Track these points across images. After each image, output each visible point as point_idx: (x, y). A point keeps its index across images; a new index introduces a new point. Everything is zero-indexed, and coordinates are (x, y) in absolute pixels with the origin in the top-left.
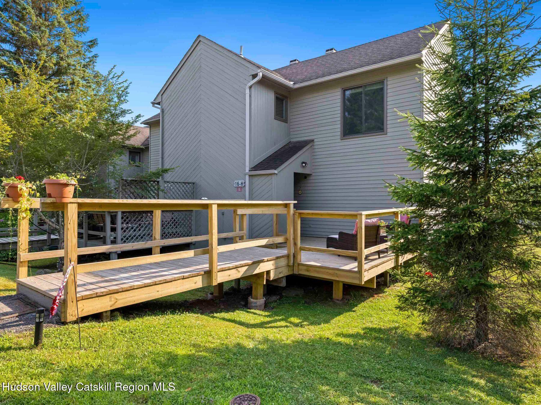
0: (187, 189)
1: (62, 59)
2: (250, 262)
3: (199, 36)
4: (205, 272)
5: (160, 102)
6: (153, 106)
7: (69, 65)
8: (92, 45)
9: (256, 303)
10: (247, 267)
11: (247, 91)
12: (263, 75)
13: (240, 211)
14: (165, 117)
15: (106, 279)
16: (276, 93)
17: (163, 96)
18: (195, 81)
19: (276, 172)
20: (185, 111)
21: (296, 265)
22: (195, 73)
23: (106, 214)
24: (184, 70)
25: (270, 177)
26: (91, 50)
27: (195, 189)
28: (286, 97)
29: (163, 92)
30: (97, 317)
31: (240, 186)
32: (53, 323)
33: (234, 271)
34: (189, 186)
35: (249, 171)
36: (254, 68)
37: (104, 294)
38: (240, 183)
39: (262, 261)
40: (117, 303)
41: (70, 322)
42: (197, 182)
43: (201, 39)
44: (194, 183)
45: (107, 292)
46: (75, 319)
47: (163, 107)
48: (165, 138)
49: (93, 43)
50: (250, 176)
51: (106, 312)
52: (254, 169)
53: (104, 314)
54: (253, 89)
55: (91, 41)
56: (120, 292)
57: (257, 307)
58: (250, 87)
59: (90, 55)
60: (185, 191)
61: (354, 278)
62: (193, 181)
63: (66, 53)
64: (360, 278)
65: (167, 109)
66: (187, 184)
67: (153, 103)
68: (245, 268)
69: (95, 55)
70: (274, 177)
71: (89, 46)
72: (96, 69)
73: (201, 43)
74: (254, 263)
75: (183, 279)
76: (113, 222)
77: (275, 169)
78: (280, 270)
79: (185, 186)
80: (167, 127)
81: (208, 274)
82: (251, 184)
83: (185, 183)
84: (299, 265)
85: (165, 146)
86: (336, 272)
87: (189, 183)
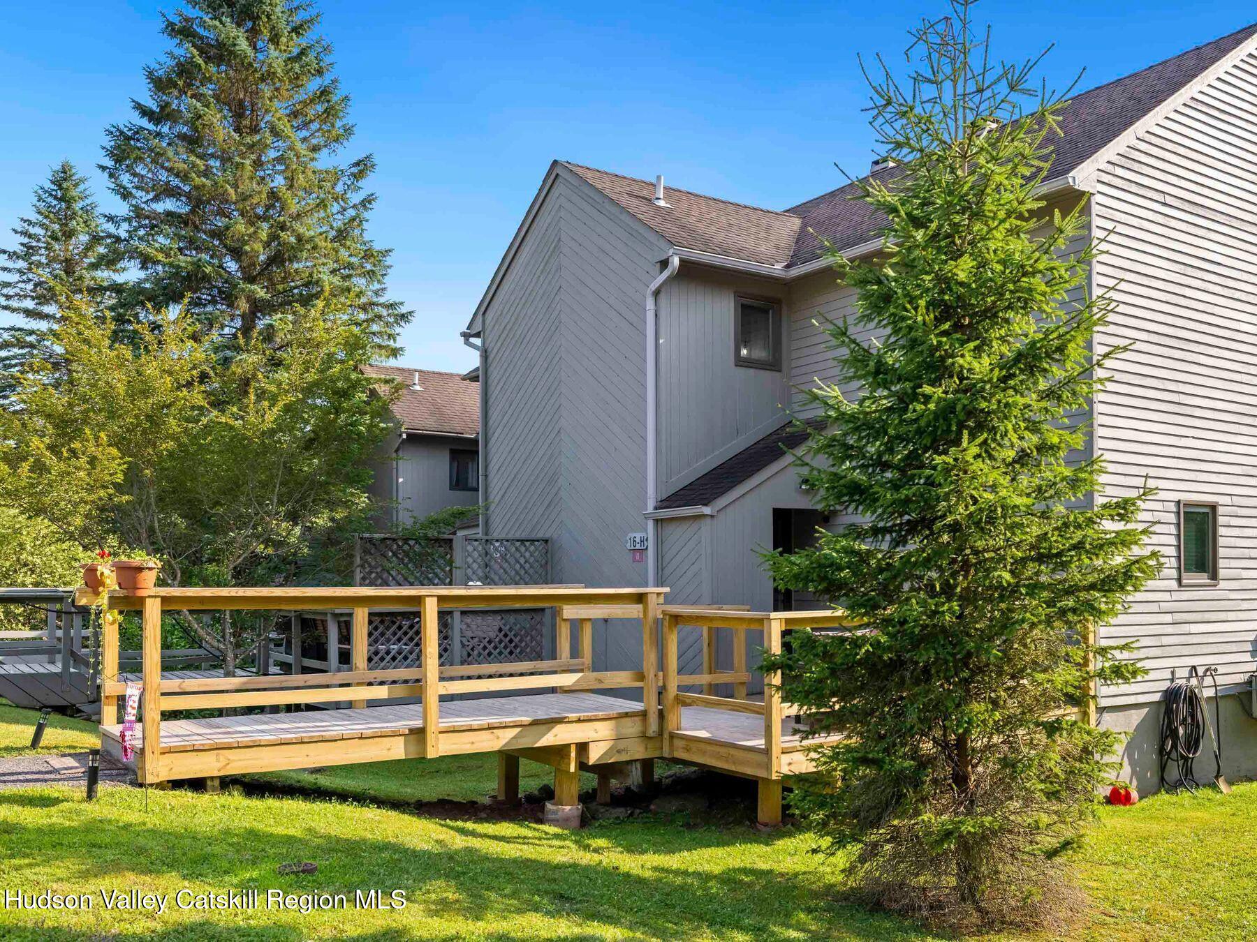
0: (527, 555)
1: (283, 227)
2: (526, 719)
3: (555, 162)
4: (411, 730)
5: (480, 332)
6: (467, 343)
7: (300, 238)
8: (361, 172)
9: (555, 812)
10: (519, 729)
11: (650, 304)
12: (681, 260)
13: (569, 611)
14: (491, 369)
15: (229, 730)
16: (738, 295)
17: (486, 315)
18: (550, 276)
19: (707, 510)
20: (530, 355)
21: (666, 736)
22: (549, 257)
23: (329, 618)
24: (527, 249)
25: (695, 526)
26: (360, 184)
27: (549, 556)
28: (778, 302)
29: (484, 308)
30: (197, 785)
31: (638, 547)
32: (125, 783)
33: (485, 735)
34: (532, 548)
35: (656, 508)
36: (662, 244)
37: (207, 747)
38: (638, 540)
39: (560, 721)
40: (228, 767)
41: (151, 785)
42: (555, 536)
43: (558, 170)
44: (546, 541)
45: (211, 744)
46: (156, 780)
47: (488, 342)
48: (491, 423)
49: (363, 167)
50: (656, 521)
51: (212, 778)
52: (665, 504)
53: (209, 783)
54: (662, 296)
55: (357, 164)
56: (235, 748)
57: (558, 821)
58: (657, 293)
59: (355, 198)
60: (522, 561)
61: (759, 765)
62: (547, 536)
63: (293, 208)
64: (768, 767)
65: (495, 350)
66: (527, 544)
67: (466, 336)
68: (512, 733)
69: (369, 196)
70: (706, 525)
71: (354, 175)
72: (367, 237)
73: (560, 180)
74: (536, 723)
75: (361, 738)
76: (346, 637)
77: (706, 505)
78: (622, 744)
79: (523, 549)
80: (494, 397)
81: (419, 734)
82: (659, 542)
83: (522, 541)
84: (672, 736)
85: (490, 445)
86: (732, 751)
87: (532, 541)
